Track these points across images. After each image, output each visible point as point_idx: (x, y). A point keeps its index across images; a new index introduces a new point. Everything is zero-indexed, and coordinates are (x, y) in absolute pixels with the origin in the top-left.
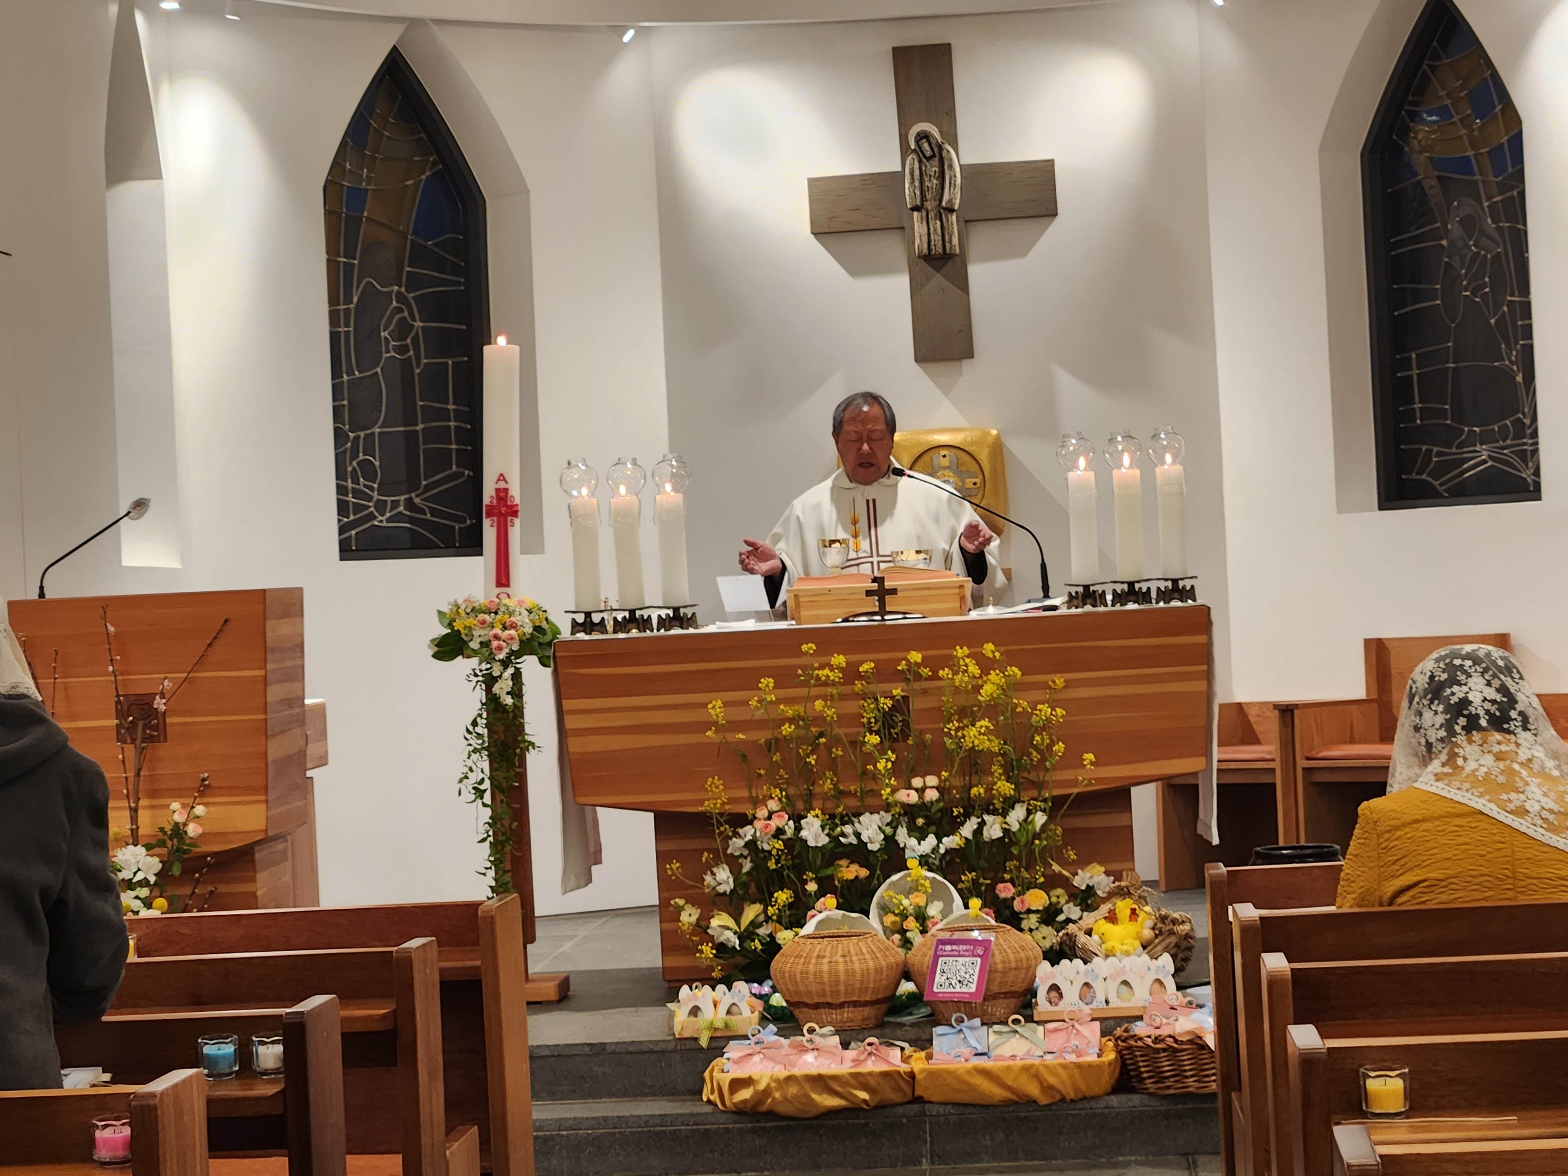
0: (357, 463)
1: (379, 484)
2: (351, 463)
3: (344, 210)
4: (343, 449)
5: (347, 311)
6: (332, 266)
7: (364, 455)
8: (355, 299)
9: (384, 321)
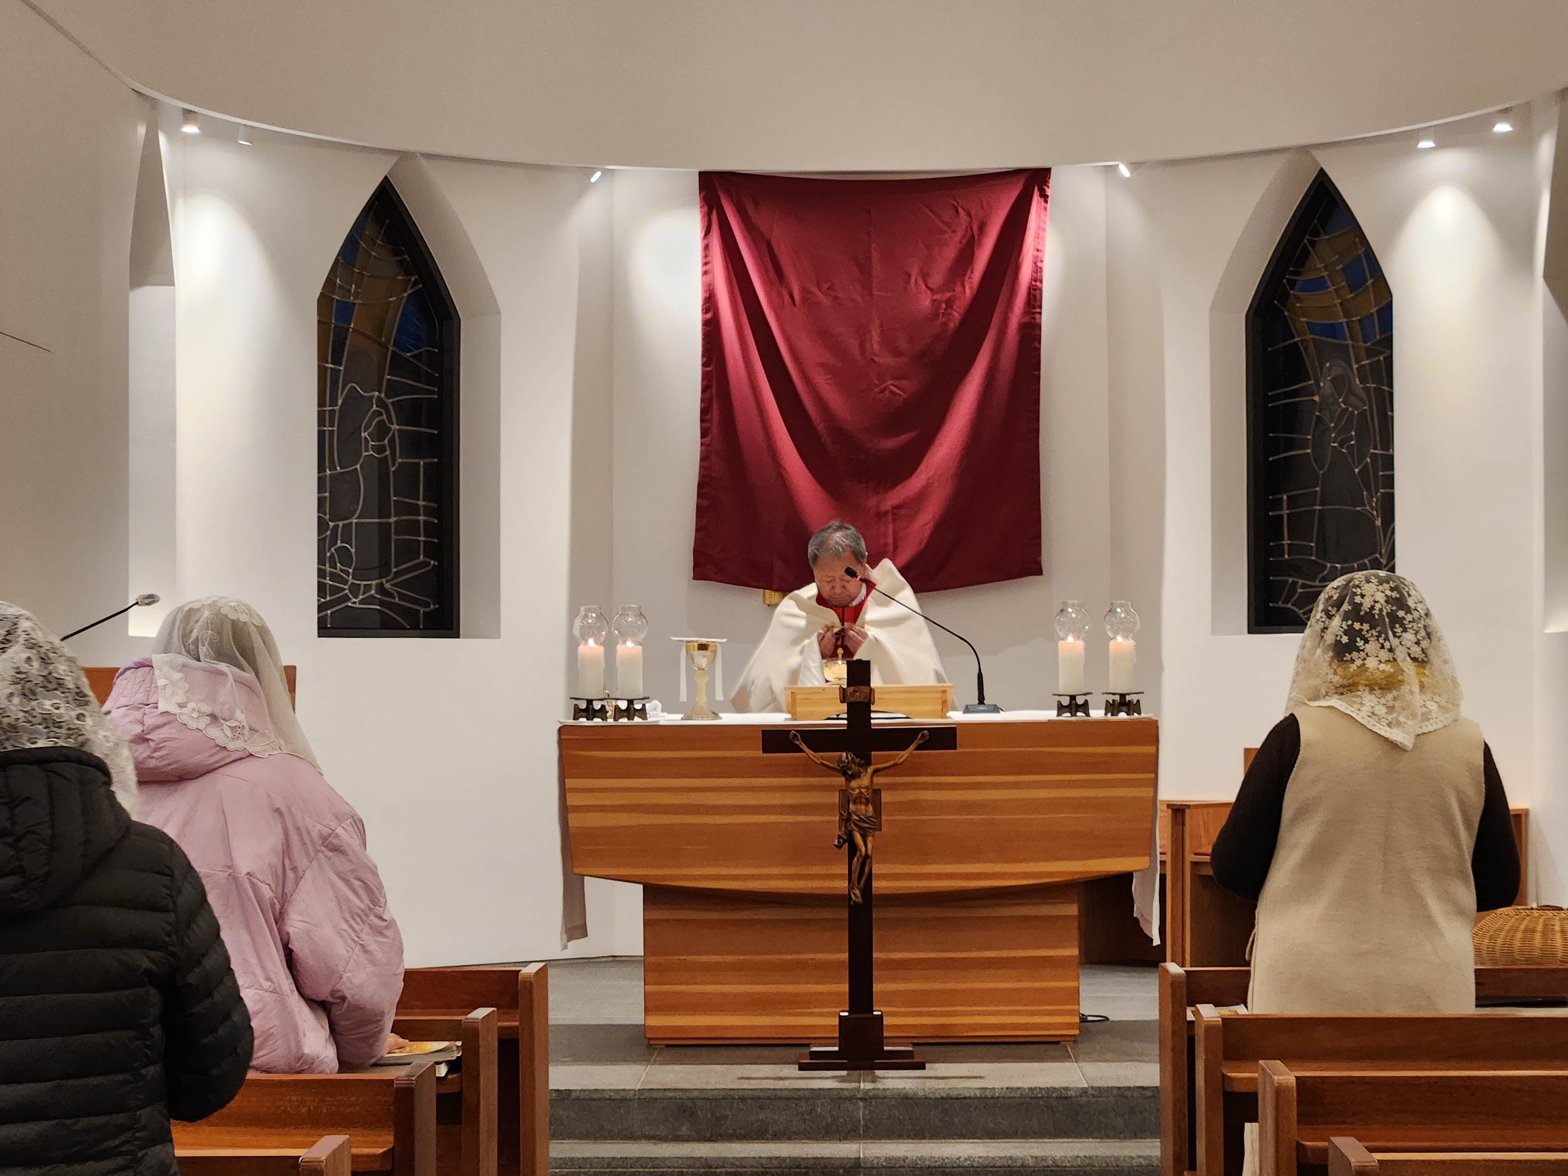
0: (335, 550)
1: (354, 570)
2: (330, 549)
3: (333, 321)
4: (324, 536)
5: (332, 412)
6: (322, 371)
7: (342, 542)
8: (340, 402)
9: (364, 424)
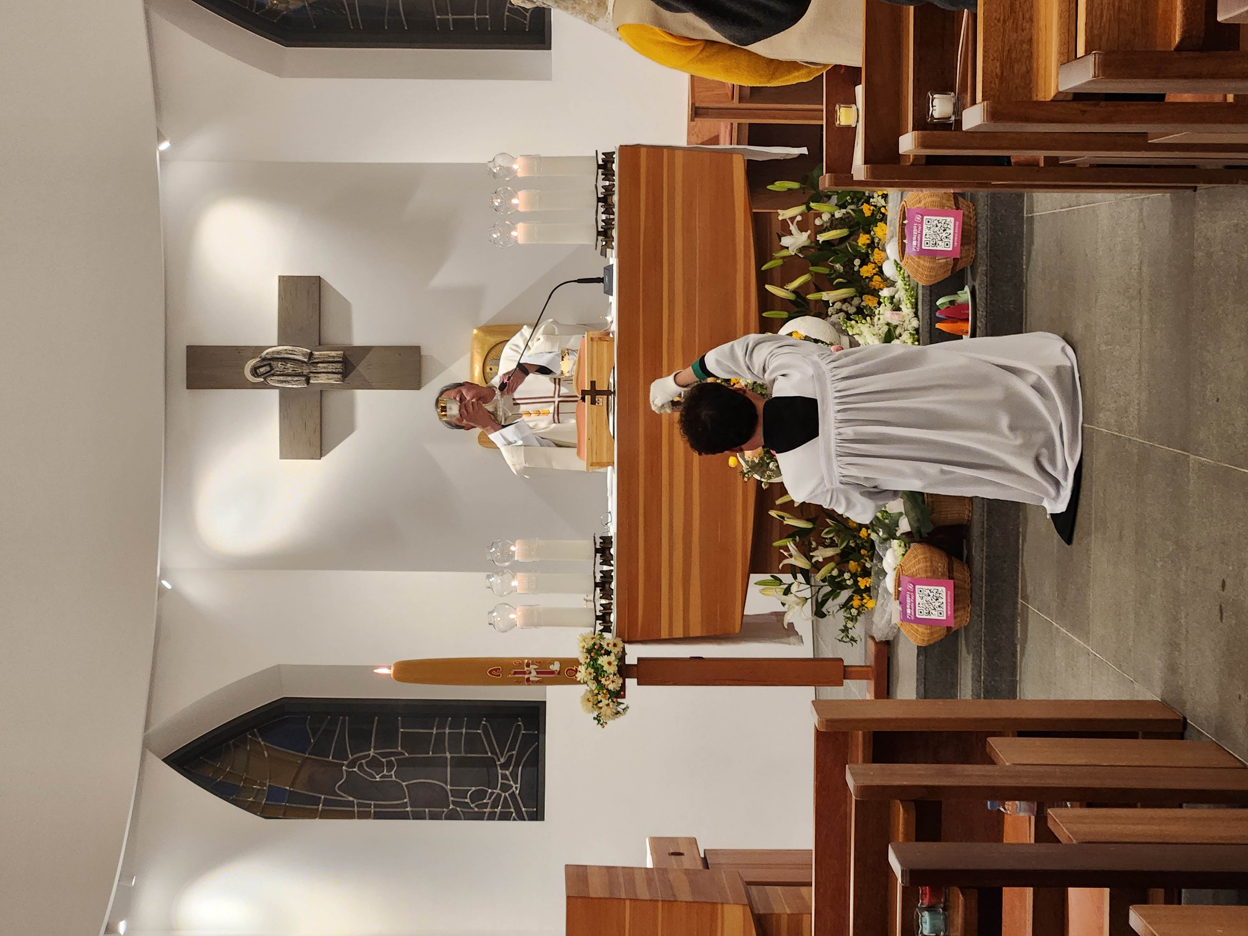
0: (473, 803)
1: (489, 788)
2: (472, 808)
3: (284, 804)
4: (461, 814)
5: (359, 805)
6: (325, 815)
7: (466, 798)
8: (351, 799)
9: (368, 778)
